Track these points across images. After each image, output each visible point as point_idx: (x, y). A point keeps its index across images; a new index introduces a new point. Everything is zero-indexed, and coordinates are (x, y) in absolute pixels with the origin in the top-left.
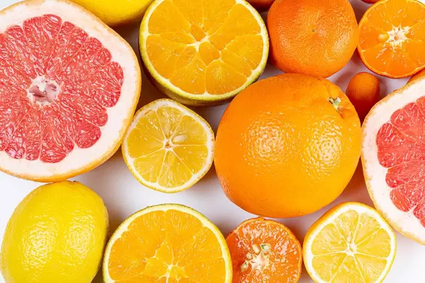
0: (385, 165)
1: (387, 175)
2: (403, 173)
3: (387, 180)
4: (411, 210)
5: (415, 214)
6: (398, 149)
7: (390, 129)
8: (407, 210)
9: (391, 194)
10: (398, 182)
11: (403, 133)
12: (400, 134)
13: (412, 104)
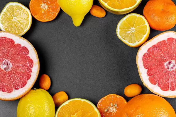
0: (146, 68)
1: (147, 72)
2: (153, 71)
3: (147, 74)
4: (157, 84)
5: (158, 85)
6: (151, 62)
7: (147, 55)
8: (155, 84)
9: (149, 79)
10: (152, 74)
11: (152, 56)
12: (151, 56)
13: (155, 45)
